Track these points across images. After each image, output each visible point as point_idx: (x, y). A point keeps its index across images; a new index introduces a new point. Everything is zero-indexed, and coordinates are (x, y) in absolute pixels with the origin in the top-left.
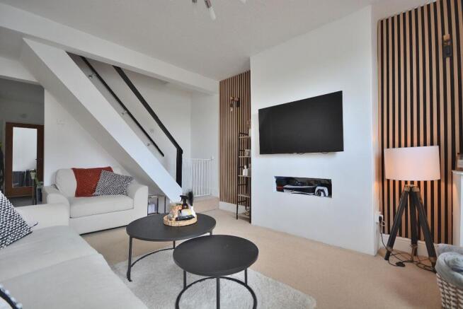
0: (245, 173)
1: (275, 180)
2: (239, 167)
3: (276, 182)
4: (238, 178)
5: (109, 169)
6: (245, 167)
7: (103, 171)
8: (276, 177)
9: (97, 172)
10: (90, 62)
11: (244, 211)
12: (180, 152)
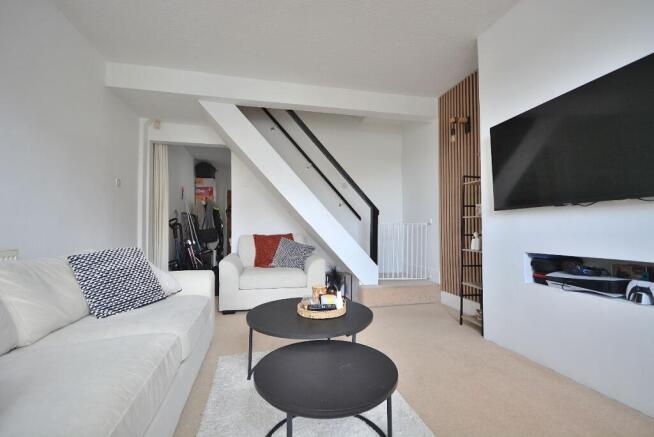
0: (474, 246)
1: (529, 260)
2: (463, 235)
3: (532, 264)
4: (462, 253)
5: (290, 236)
6: (475, 234)
7: (282, 239)
8: (530, 255)
9: (276, 239)
10: (271, 113)
11: (474, 313)
12: (375, 213)
